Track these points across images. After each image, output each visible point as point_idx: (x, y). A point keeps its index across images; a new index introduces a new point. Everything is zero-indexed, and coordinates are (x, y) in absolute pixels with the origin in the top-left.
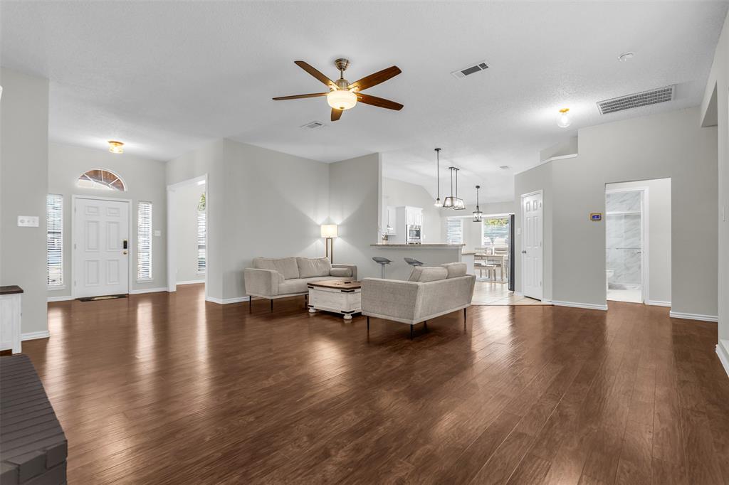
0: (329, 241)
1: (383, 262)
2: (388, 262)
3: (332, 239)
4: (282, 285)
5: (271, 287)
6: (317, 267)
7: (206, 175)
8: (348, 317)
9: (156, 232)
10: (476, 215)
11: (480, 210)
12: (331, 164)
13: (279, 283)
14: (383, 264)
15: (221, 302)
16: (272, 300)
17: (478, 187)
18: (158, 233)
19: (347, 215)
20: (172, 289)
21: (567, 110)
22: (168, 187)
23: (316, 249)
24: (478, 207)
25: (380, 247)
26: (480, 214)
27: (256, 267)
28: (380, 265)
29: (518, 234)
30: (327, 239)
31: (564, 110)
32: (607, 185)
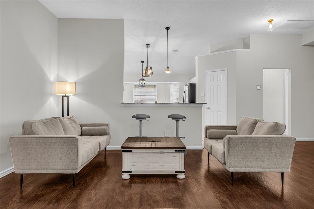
0: (65, 99)
3: (68, 97)
12: (59, 19)
14: (141, 121)
17: (143, 62)
21: (273, 20)
29: (201, 96)
30: (63, 97)
31: (270, 20)
32: (263, 69)
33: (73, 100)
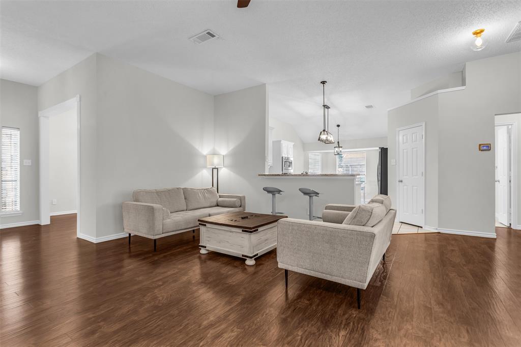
0: (215, 171)
1: (273, 192)
2: (279, 191)
3: (217, 169)
4: (168, 221)
5: (154, 224)
6: (205, 197)
7: (78, 96)
8: (251, 262)
9: (25, 161)
10: (337, 149)
11: (340, 146)
12: (215, 96)
13: (163, 219)
14: (274, 195)
15: (94, 239)
16: (155, 240)
17: (338, 126)
18: (28, 162)
19: (232, 147)
20: (45, 221)
21: (482, 31)
22: (40, 114)
23: (202, 178)
24: (338, 142)
25: (267, 177)
26: (341, 149)
27: (137, 200)
28: (270, 195)
29: (392, 164)
30: (213, 169)
31: (478, 31)
32: (495, 116)
33: (224, 172)
